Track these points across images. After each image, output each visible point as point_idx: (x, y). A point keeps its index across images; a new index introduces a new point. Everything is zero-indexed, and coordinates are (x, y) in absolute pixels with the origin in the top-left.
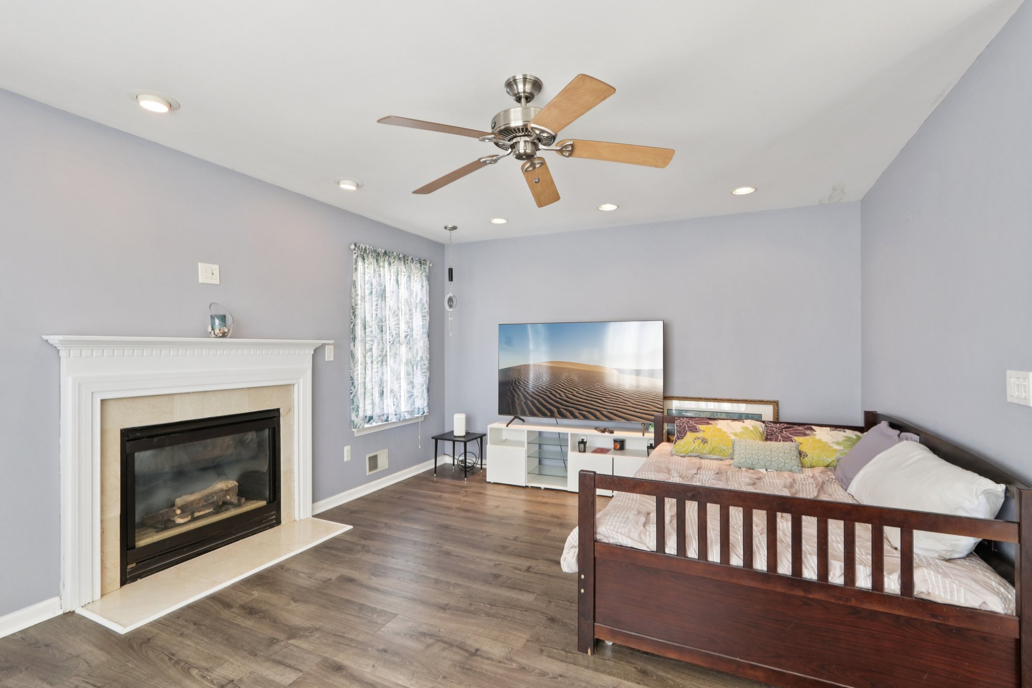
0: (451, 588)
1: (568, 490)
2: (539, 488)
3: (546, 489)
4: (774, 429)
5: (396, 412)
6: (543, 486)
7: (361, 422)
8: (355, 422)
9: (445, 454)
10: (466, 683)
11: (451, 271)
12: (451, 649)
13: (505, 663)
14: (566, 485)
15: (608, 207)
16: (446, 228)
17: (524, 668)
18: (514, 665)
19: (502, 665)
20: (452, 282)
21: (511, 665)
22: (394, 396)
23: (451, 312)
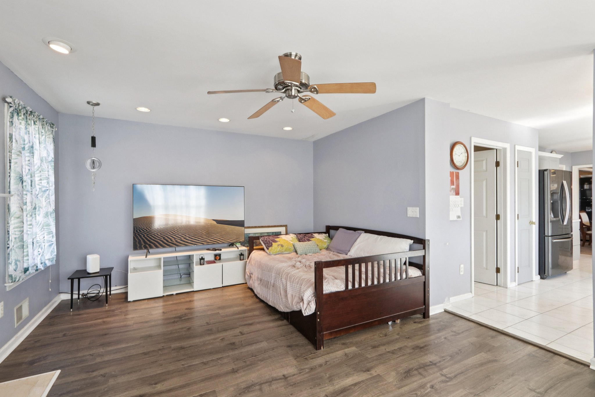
0: (219, 361)
1: (195, 290)
2: (173, 295)
3: (177, 294)
4: (301, 236)
5: (42, 261)
6: (174, 293)
7: (21, 275)
8: (13, 276)
9: (60, 293)
10: (303, 389)
11: (93, 139)
12: (272, 383)
13: (303, 372)
14: (193, 287)
15: (224, 120)
16: (88, 103)
17: (312, 369)
18: (307, 370)
19: (302, 373)
20: (94, 148)
21: (305, 371)
22: (40, 246)
23: (94, 172)
